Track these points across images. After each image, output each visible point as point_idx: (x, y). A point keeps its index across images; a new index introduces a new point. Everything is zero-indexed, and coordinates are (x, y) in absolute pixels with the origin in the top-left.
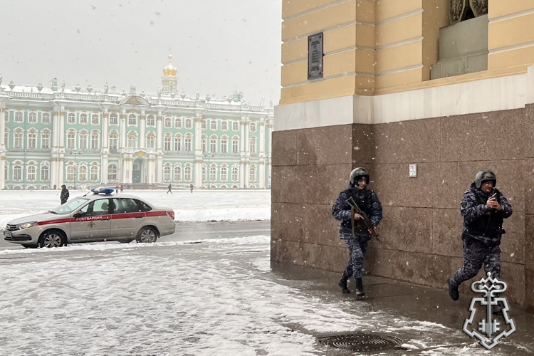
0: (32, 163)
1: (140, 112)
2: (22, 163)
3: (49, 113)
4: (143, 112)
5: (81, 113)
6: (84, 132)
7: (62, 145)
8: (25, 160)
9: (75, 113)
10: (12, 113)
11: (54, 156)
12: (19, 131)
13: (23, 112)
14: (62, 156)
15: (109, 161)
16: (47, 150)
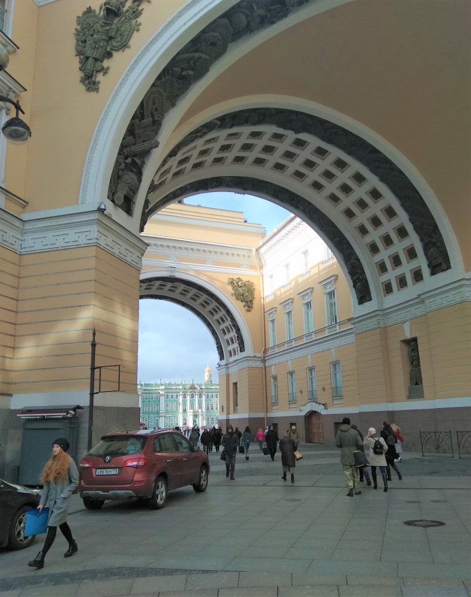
0: (152, 419)
1: (195, 392)
2: (148, 418)
3: (158, 395)
4: (197, 392)
5: (171, 394)
6: (172, 403)
7: (164, 409)
8: (149, 417)
9: (169, 394)
10: (144, 396)
11: (160, 415)
12: (147, 404)
13: (148, 395)
14: (164, 415)
15: (183, 416)
16: (158, 412)
